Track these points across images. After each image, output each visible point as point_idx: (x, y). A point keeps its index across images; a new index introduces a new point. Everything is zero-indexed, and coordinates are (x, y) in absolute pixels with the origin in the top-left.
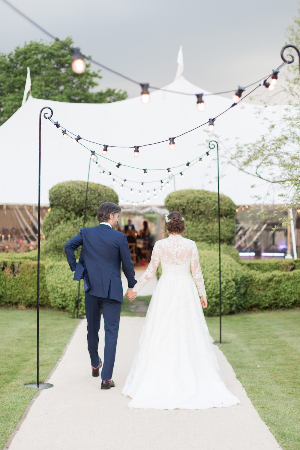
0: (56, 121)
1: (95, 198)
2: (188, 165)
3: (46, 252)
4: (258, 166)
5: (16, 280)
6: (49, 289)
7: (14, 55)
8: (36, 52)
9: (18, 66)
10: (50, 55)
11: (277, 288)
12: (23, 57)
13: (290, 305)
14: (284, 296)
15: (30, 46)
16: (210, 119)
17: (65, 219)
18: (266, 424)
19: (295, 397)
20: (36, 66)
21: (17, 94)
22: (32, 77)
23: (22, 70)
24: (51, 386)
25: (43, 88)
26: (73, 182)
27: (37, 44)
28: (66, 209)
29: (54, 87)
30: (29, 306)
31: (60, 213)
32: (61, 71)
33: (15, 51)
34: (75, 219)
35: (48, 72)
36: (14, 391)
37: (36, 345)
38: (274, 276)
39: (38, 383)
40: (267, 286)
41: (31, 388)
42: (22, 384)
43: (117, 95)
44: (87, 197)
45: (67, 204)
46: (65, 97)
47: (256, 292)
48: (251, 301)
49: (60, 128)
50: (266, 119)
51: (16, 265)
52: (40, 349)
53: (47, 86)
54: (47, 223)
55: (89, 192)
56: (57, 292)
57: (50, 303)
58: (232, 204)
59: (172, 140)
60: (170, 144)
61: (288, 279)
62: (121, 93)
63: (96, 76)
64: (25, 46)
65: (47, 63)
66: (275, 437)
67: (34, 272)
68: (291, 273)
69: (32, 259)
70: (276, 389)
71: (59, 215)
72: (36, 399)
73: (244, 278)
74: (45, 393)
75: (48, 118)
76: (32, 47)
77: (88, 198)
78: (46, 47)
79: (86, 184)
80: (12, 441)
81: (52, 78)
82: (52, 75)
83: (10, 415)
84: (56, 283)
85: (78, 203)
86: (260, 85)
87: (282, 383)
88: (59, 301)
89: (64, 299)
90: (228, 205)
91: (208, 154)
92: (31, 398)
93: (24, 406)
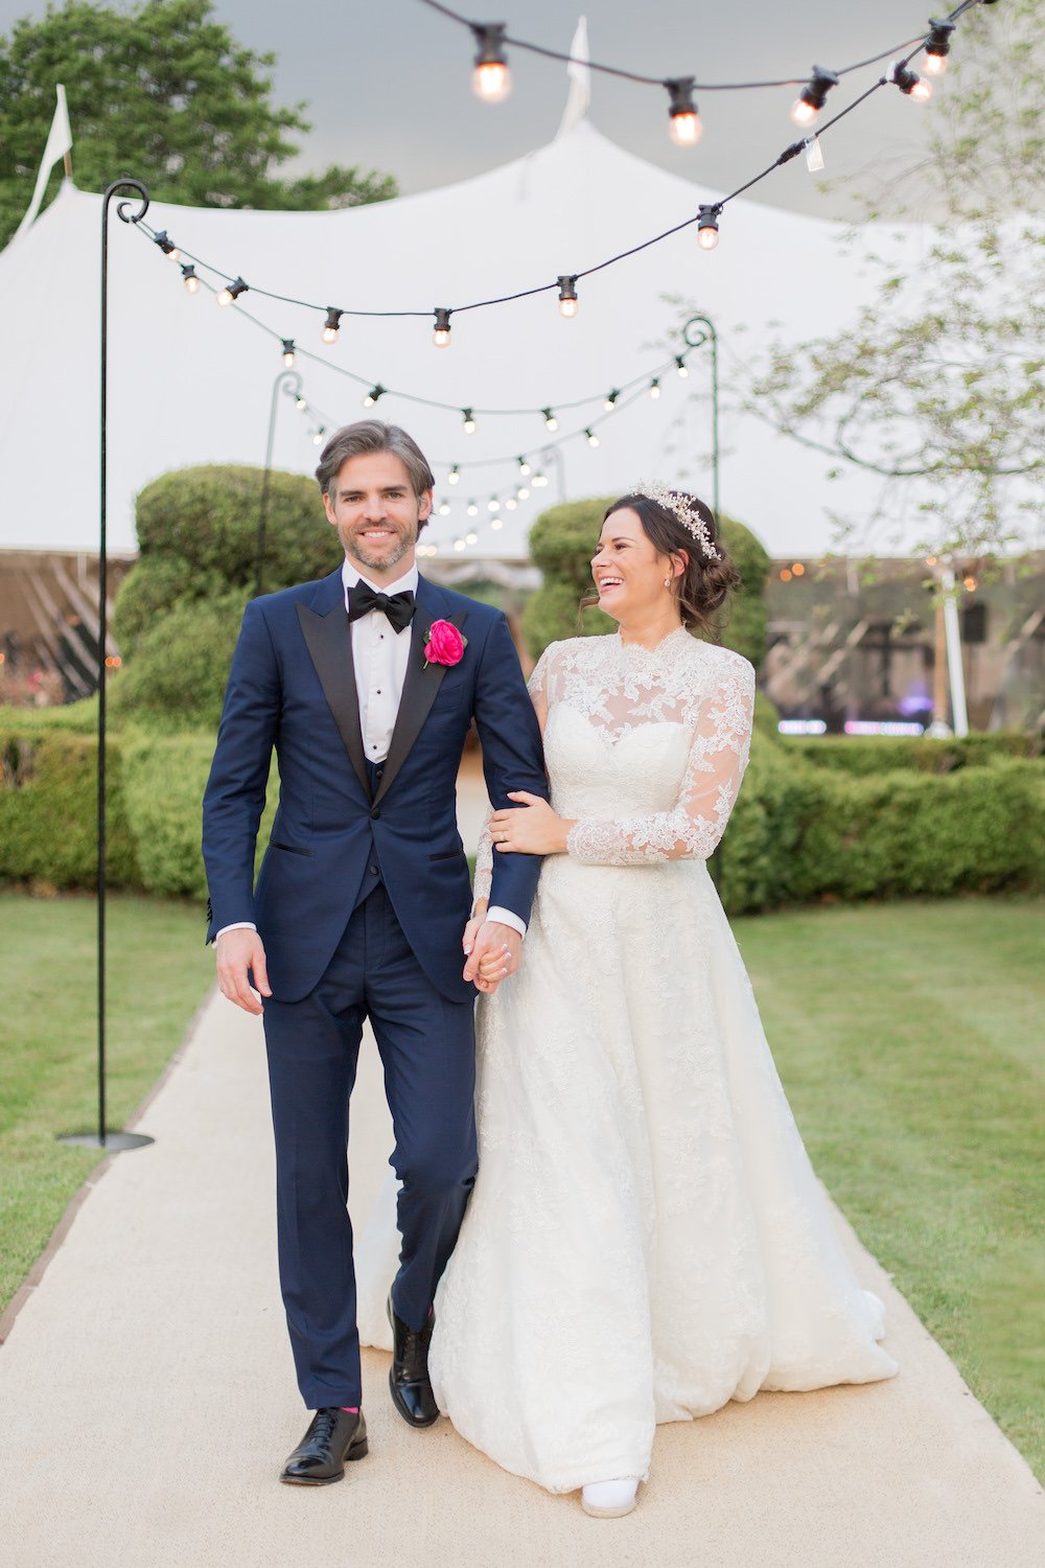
0: (159, 231)
1: (293, 524)
2: (612, 398)
3: (128, 706)
4: (843, 422)
5: (24, 797)
6: (137, 827)
7: (10, 48)
8: (88, 38)
9: (25, 87)
10: (133, 50)
11: (903, 829)
12: (42, 56)
13: (947, 885)
14: (926, 855)
15: (67, 17)
16: (702, 208)
17: (189, 594)
18: (882, 1265)
19: (975, 1176)
20: (86, 85)
21: (23, 181)
22: (74, 124)
23: (40, 100)
24: (147, 1141)
25: (112, 163)
26: (218, 471)
27: (92, 12)
28: (194, 559)
29: (152, 159)
30: (71, 885)
31: (172, 573)
32: (171, 106)
33: (16, 33)
34: (225, 592)
35: (128, 106)
36: (22, 1157)
37: (95, 1009)
38: (894, 789)
39: (103, 1132)
40: (873, 821)
41: (78, 1147)
42: (49, 1136)
43: (361, 188)
44: (263, 518)
45: (197, 542)
46: (184, 193)
47: (833, 841)
48: (817, 872)
49: (173, 255)
50: (872, 258)
51: (25, 748)
52: (108, 1022)
53: (123, 155)
54: (126, 610)
55: (271, 503)
56: (165, 838)
57: (140, 874)
58: (754, 548)
59: (567, 286)
60: (562, 298)
61: (944, 798)
62: (377, 182)
63: (289, 121)
64: (49, 17)
65: (124, 77)
66: (914, 1305)
67: (86, 772)
68: (953, 781)
69: (79, 729)
70: (910, 1152)
71: (170, 580)
72: (95, 1182)
73: (795, 797)
74: (124, 1164)
75: (130, 219)
76: (74, 19)
77: (270, 523)
78: (119, 21)
79: (262, 476)
80: (14, 1320)
81: (141, 128)
82: (142, 120)
83: (8, 1235)
84: (161, 807)
85: (232, 540)
86: (883, 82)
87: (927, 1133)
88: (171, 867)
89: (188, 862)
90: (742, 548)
91: (680, 363)
92: (77, 1181)
93: (55, 1207)
